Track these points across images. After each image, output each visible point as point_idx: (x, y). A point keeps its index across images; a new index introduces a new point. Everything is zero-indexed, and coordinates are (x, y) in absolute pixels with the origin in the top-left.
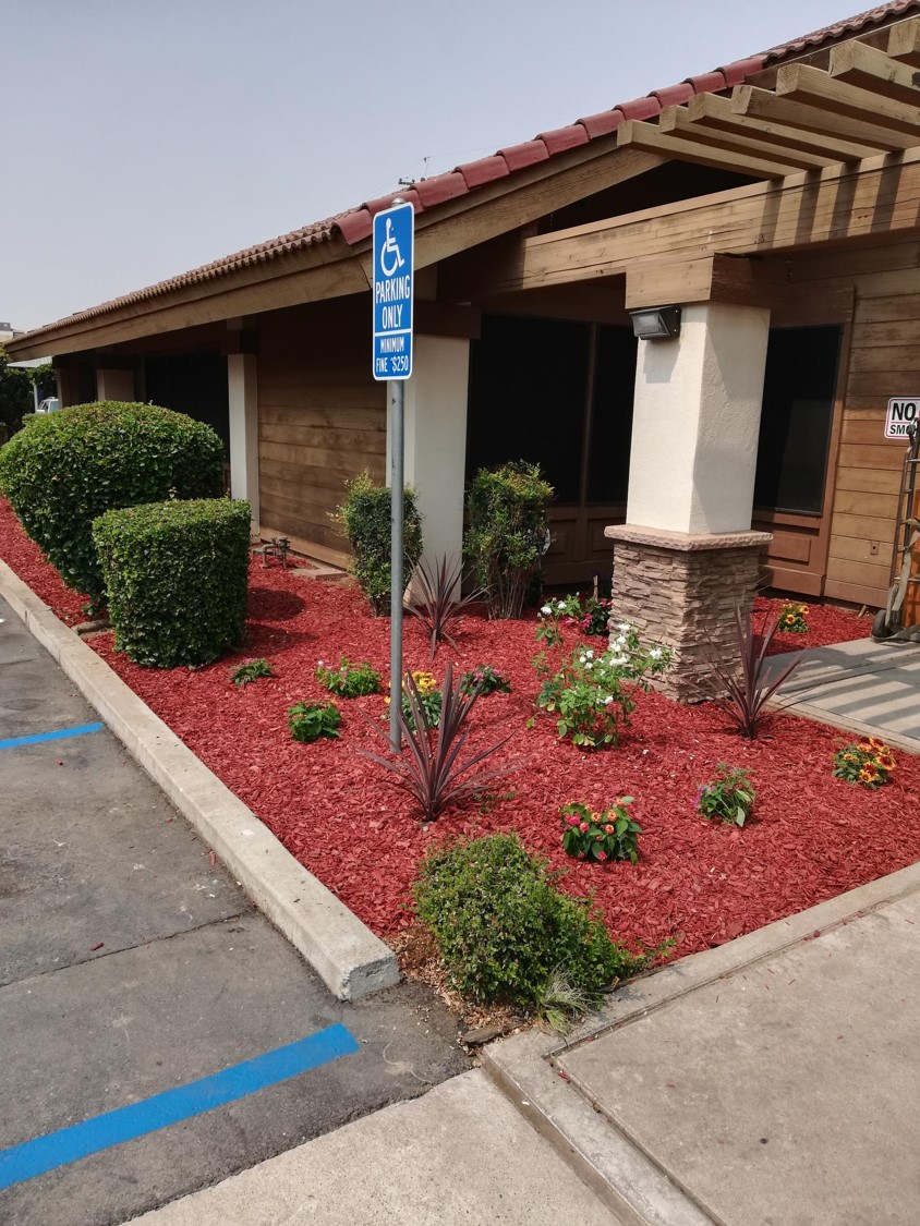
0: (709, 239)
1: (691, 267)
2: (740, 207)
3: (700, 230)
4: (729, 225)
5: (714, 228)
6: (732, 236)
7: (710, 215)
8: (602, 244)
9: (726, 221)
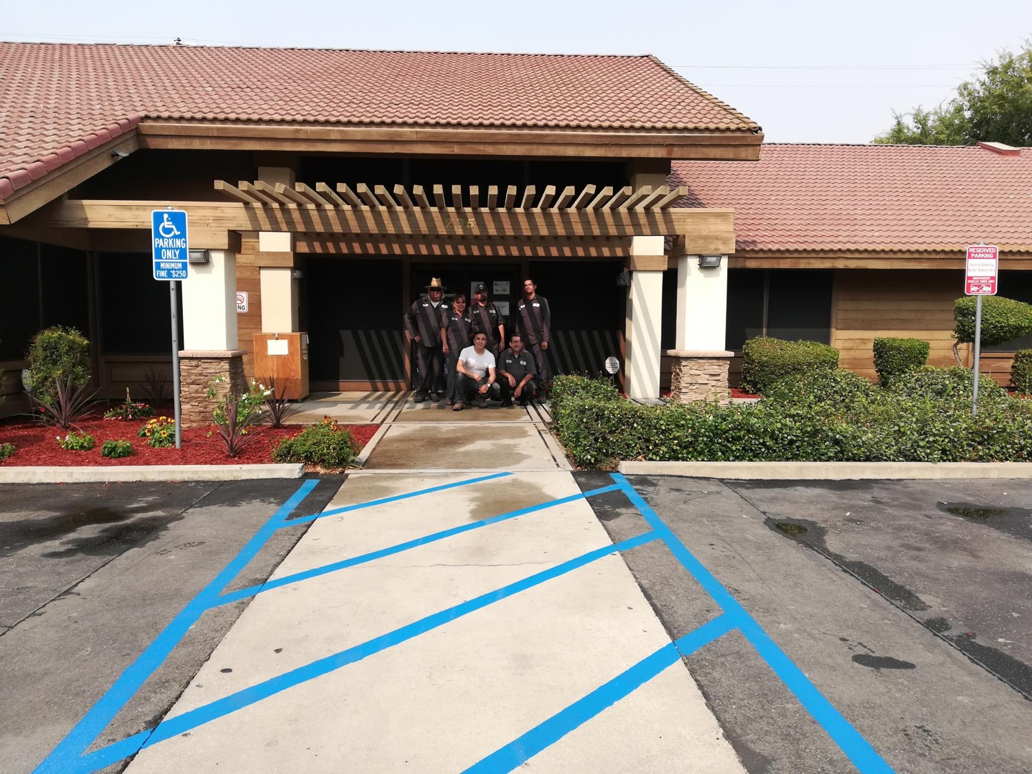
0: (211, 221)
1: (215, 234)
2: (226, 210)
3: (205, 216)
4: (222, 217)
5: (212, 217)
6: (225, 222)
7: (210, 211)
8: (135, 212)
9: (219, 215)
